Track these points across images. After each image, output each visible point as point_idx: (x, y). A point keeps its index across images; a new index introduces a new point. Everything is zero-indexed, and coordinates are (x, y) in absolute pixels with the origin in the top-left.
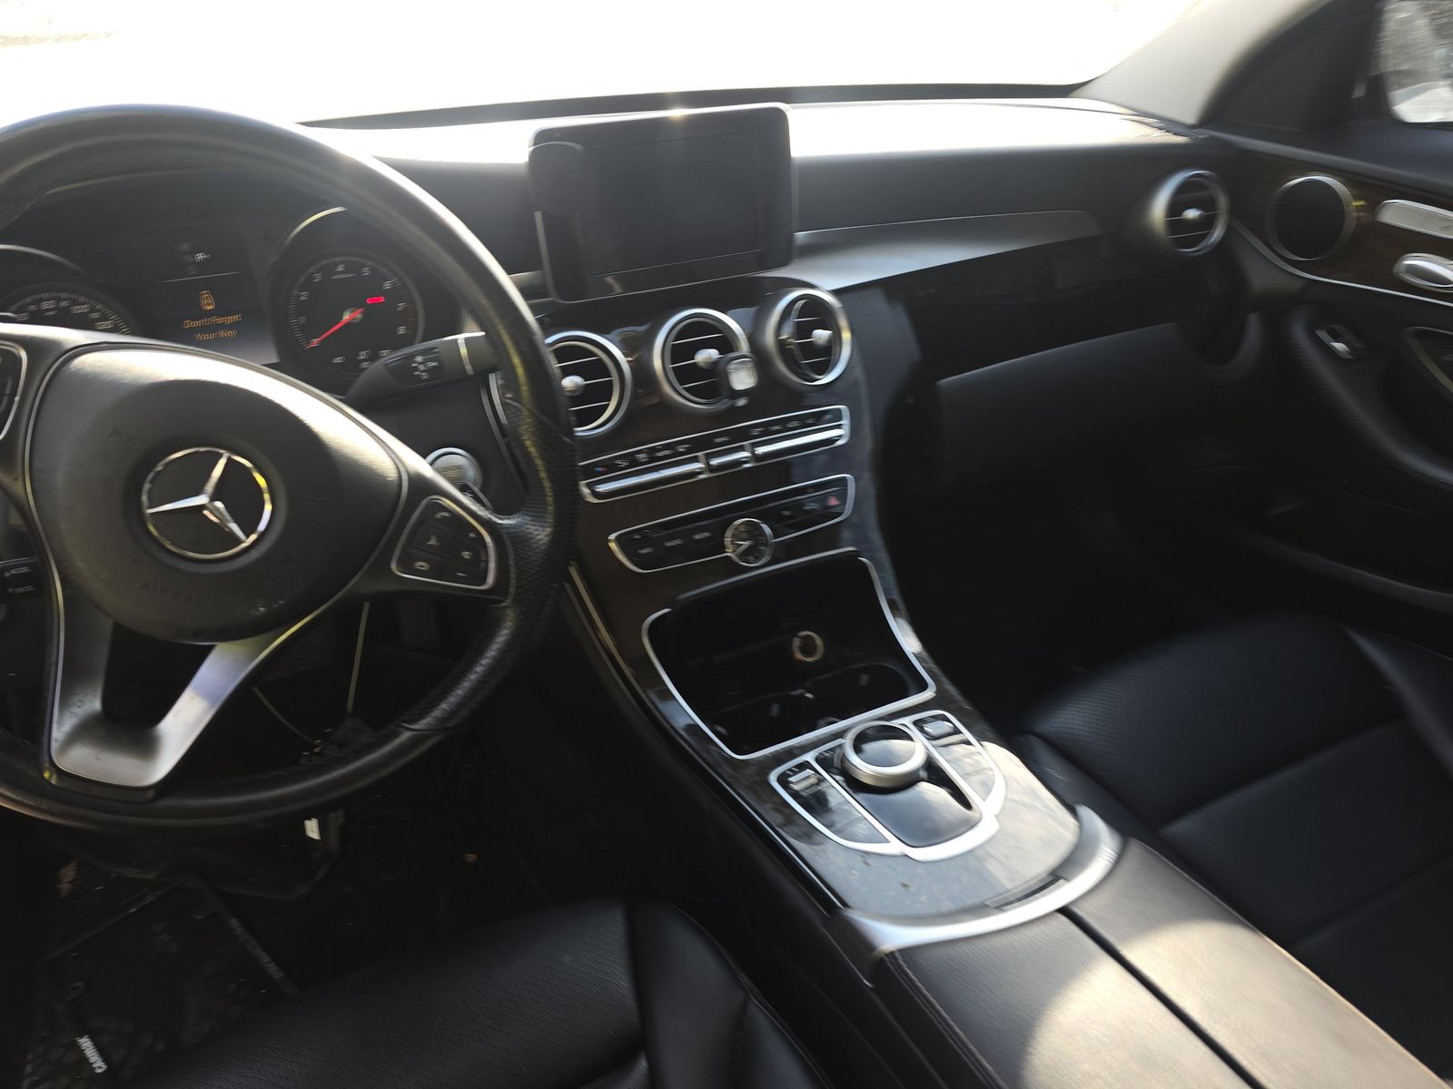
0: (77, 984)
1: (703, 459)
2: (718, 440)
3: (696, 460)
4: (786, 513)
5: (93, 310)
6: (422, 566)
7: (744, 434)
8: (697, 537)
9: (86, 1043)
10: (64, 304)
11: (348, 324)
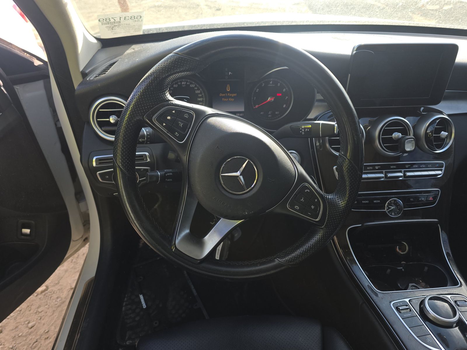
0: (141, 277)
1: (384, 173)
2: (392, 167)
3: (382, 173)
4: (412, 200)
5: (196, 86)
6: (297, 208)
7: (403, 166)
8: (375, 201)
9: (141, 297)
10: (188, 83)
11: (269, 102)
